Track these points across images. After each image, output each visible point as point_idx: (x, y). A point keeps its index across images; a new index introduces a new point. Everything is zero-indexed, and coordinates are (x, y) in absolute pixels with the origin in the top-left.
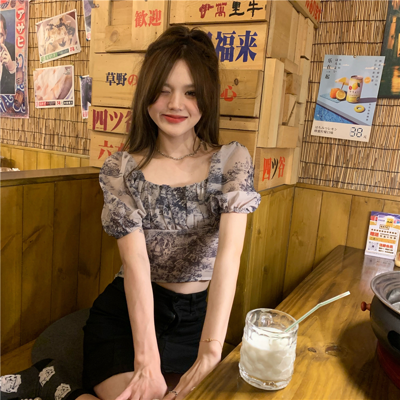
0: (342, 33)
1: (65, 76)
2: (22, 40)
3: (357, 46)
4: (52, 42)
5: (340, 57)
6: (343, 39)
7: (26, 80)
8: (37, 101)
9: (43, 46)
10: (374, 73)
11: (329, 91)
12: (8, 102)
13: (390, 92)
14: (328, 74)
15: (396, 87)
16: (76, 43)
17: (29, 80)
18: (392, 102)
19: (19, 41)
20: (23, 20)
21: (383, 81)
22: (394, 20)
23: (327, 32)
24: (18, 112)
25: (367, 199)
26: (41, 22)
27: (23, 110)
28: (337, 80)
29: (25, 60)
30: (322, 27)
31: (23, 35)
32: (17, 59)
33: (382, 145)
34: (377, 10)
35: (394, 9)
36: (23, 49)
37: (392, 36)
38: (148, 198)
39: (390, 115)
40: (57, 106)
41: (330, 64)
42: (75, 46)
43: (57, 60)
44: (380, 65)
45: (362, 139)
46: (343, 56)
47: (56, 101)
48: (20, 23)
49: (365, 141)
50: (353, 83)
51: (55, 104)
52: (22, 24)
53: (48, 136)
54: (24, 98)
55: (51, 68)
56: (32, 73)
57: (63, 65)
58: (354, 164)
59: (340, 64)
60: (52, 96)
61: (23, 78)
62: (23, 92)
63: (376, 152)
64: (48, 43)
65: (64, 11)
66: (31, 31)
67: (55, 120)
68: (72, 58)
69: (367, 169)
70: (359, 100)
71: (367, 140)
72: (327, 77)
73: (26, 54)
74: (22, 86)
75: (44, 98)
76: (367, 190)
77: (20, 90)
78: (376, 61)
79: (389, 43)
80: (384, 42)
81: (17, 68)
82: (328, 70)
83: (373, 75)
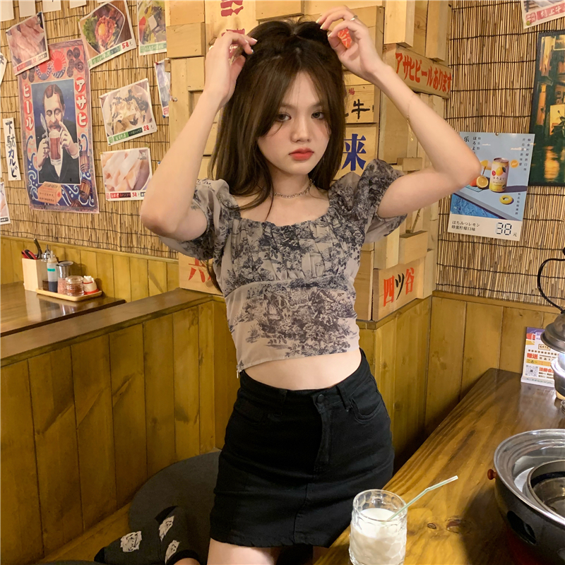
1: (140, 161)
2: (84, 117)
4: (121, 119)
7: (92, 167)
8: (108, 192)
9: (110, 124)
12: (72, 193)
16: (151, 120)
17: (96, 166)
19: (81, 118)
20: (84, 92)
24: (85, 206)
26: (106, 94)
27: (92, 204)
29: (90, 142)
31: (85, 111)
32: (80, 141)
36: (86, 128)
38: (247, 240)
40: (132, 198)
42: (149, 125)
43: (129, 141)
47: (131, 192)
48: (80, 96)
51: (130, 196)
52: (83, 97)
53: (124, 236)
54: (91, 189)
55: (122, 151)
56: (100, 157)
57: (137, 147)
60: (126, 186)
61: (89, 164)
62: (90, 181)
64: (116, 120)
65: (133, 81)
66: (94, 106)
67: (132, 215)
68: (147, 139)
73: (90, 134)
74: (88, 174)
75: (115, 188)
77: (86, 179)
81: (81, 152)
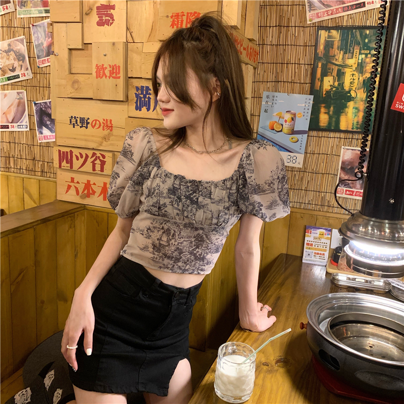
0: (277, 73)
1: (17, 101)
3: (290, 85)
5: (276, 94)
6: (278, 78)
10: (305, 109)
11: (268, 123)
13: (319, 126)
14: (267, 108)
15: (323, 122)
16: (27, 69)
18: (320, 134)
21: (312, 116)
22: (320, 65)
23: (264, 71)
25: (302, 215)
28: (275, 114)
30: (260, 67)
33: (313, 170)
34: (306, 55)
35: (319, 56)
37: (318, 79)
38: (159, 186)
39: (319, 145)
40: (10, 130)
41: (268, 100)
44: (309, 103)
45: (296, 165)
46: (279, 93)
49: (299, 167)
50: (288, 117)
51: (8, 128)
57: (15, 89)
58: (291, 185)
59: (276, 100)
63: (308, 176)
68: (24, 83)
69: (301, 190)
70: (293, 132)
71: (301, 166)
72: (266, 111)
76: (302, 207)
78: (306, 99)
79: (316, 85)
80: (312, 83)
82: (267, 105)
83: (304, 111)
